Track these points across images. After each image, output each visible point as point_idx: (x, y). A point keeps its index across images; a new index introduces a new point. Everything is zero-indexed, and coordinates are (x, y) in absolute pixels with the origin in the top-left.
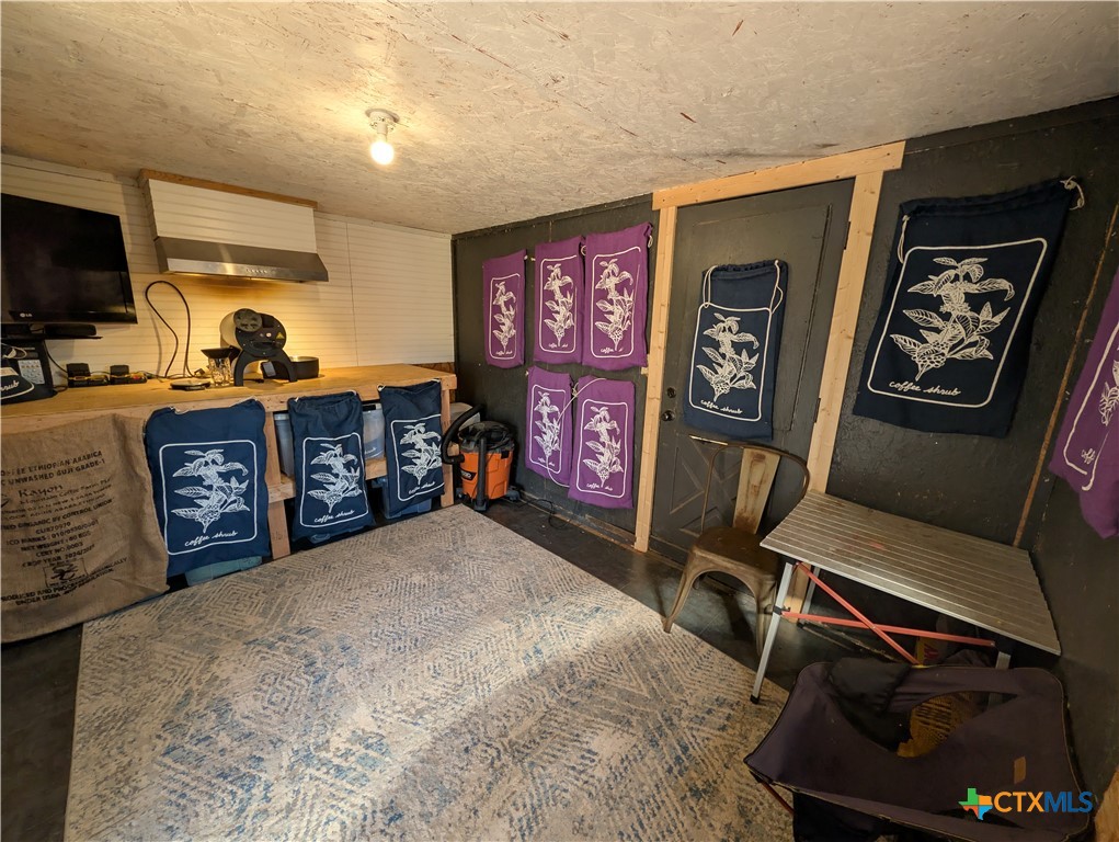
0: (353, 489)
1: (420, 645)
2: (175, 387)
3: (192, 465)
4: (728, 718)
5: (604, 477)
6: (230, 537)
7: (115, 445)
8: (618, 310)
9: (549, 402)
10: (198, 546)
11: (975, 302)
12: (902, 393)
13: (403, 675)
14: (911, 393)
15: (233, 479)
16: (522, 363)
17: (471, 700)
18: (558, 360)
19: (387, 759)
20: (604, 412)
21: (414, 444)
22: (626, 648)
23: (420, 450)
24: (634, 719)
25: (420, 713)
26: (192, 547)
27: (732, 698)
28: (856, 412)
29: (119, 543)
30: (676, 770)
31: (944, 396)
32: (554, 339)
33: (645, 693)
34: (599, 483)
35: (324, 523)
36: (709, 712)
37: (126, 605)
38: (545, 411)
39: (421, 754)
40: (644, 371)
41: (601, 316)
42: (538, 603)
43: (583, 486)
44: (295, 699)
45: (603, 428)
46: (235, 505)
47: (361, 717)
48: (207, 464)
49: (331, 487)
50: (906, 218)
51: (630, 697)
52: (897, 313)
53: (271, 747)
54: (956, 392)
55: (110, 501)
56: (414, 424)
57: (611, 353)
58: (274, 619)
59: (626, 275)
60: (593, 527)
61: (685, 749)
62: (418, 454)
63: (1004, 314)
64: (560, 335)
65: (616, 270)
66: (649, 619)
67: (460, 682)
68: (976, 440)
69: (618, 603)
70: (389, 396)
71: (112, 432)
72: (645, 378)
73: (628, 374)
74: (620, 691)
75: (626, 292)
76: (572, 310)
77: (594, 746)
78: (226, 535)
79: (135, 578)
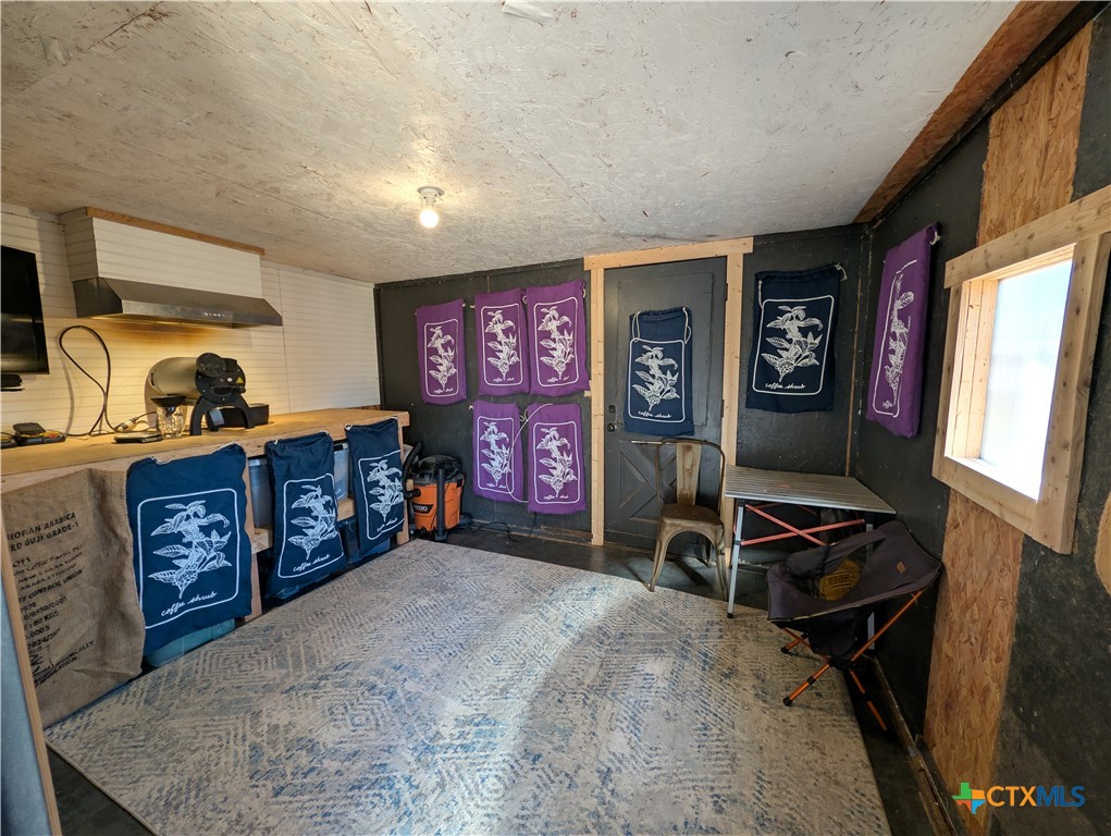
0: (332, 531)
1: (468, 646)
2: (120, 441)
3: (172, 521)
4: (721, 630)
5: (558, 488)
6: (210, 600)
7: (90, 504)
8: (560, 347)
9: (496, 431)
10: (174, 614)
11: (804, 331)
12: (773, 390)
13: (468, 672)
14: (778, 390)
15: (214, 533)
16: (465, 397)
17: (540, 671)
18: (506, 392)
19: (501, 726)
20: (553, 432)
21: (378, 481)
22: (630, 608)
23: (383, 487)
24: (663, 648)
25: (504, 690)
26: (169, 616)
27: (716, 619)
28: (748, 406)
29: (87, 622)
30: (707, 667)
31: (796, 390)
32: (499, 374)
33: (661, 631)
34: (554, 494)
35: (303, 571)
36: (707, 630)
37: (93, 699)
38: (493, 439)
39: (526, 714)
40: (587, 394)
41: (546, 352)
42: (546, 596)
43: (541, 499)
44: (379, 716)
45: (553, 446)
46: (214, 562)
47: (453, 708)
48: (188, 517)
49: (310, 532)
50: (760, 282)
51: (653, 636)
52: (763, 341)
53: (387, 754)
54: (803, 386)
55: (80, 572)
56: (378, 461)
57: (556, 382)
58: (297, 665)
59: (566, 319)
60: (550, 536)
61: (706, 655)
62: (382, 491)
63: (820, 338)
64: (504, 370)
65: (557, 316)
66: (637, 587)
67: (521, 662)
68: (816, 414)
69: (606, 581)
70: (354, 434)
71: (87, 490)
72: (589, 400)
73: (572, 397)
74: (644, 635)
75: (566, 333)
76: (516, 349)
77: (648, 670)
78: (204, 598)
79: (105, 664)
